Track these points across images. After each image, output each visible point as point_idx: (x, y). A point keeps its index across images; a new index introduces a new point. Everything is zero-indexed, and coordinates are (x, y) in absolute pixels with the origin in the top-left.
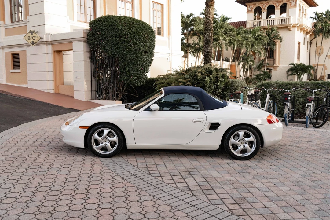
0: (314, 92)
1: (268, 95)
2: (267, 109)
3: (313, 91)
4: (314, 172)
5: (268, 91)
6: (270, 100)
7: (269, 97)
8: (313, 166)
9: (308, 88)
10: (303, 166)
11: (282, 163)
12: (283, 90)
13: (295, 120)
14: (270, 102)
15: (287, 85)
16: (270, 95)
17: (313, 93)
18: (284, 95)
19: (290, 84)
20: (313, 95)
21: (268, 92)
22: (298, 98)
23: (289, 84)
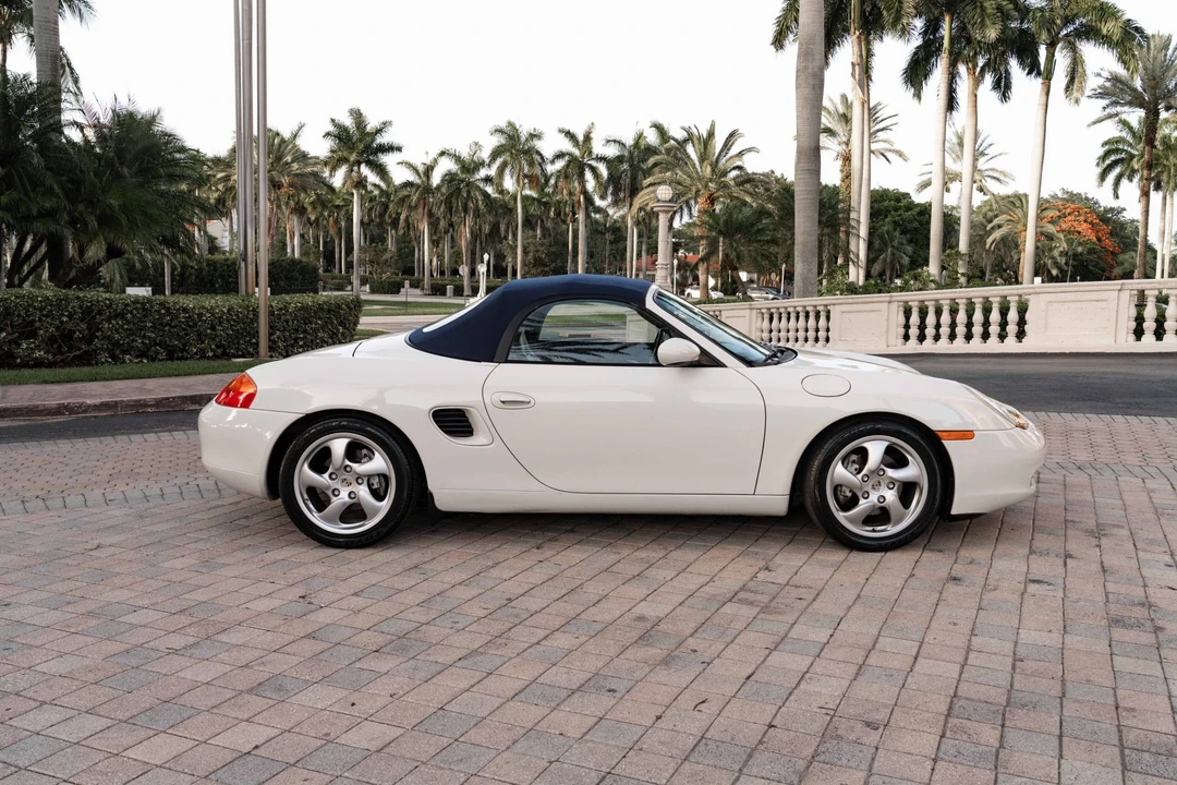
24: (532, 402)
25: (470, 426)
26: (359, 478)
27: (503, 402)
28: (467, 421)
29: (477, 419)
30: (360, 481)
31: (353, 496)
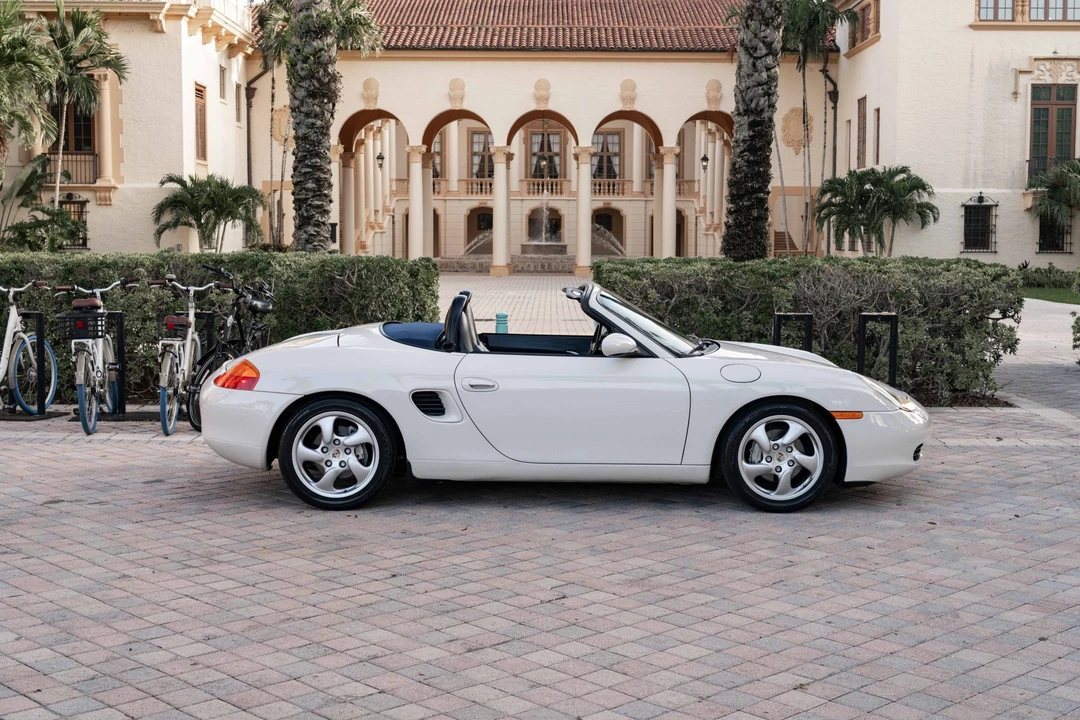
0: (192, 293)
1: (13, 311)
2: (11, 370)
3: (188, 291)
4: (125, 576)
5: (11, 294)
6: (22, 335)
7: (20, 318)
8: (133, 556)
9: (171, 280)
10: (97, 560)
11: (19, 563)
12: (73, 289)
13: (130, 408)
14: (24, 342)
15: (93, 270)
16: (23, 310)
17: (191, 299)
18: (75, 308)
19: (108, 266)
20: (190, 305)
21: (11, 300)
22: (144, 320)
23: (102, 263)
24: (496, 386)
25: (442, 406)
26: (347, 449)
27: (472, 386)
28: (440, 402)
29: (448, 400)
30: (348, 451)
31: (343, 465)
